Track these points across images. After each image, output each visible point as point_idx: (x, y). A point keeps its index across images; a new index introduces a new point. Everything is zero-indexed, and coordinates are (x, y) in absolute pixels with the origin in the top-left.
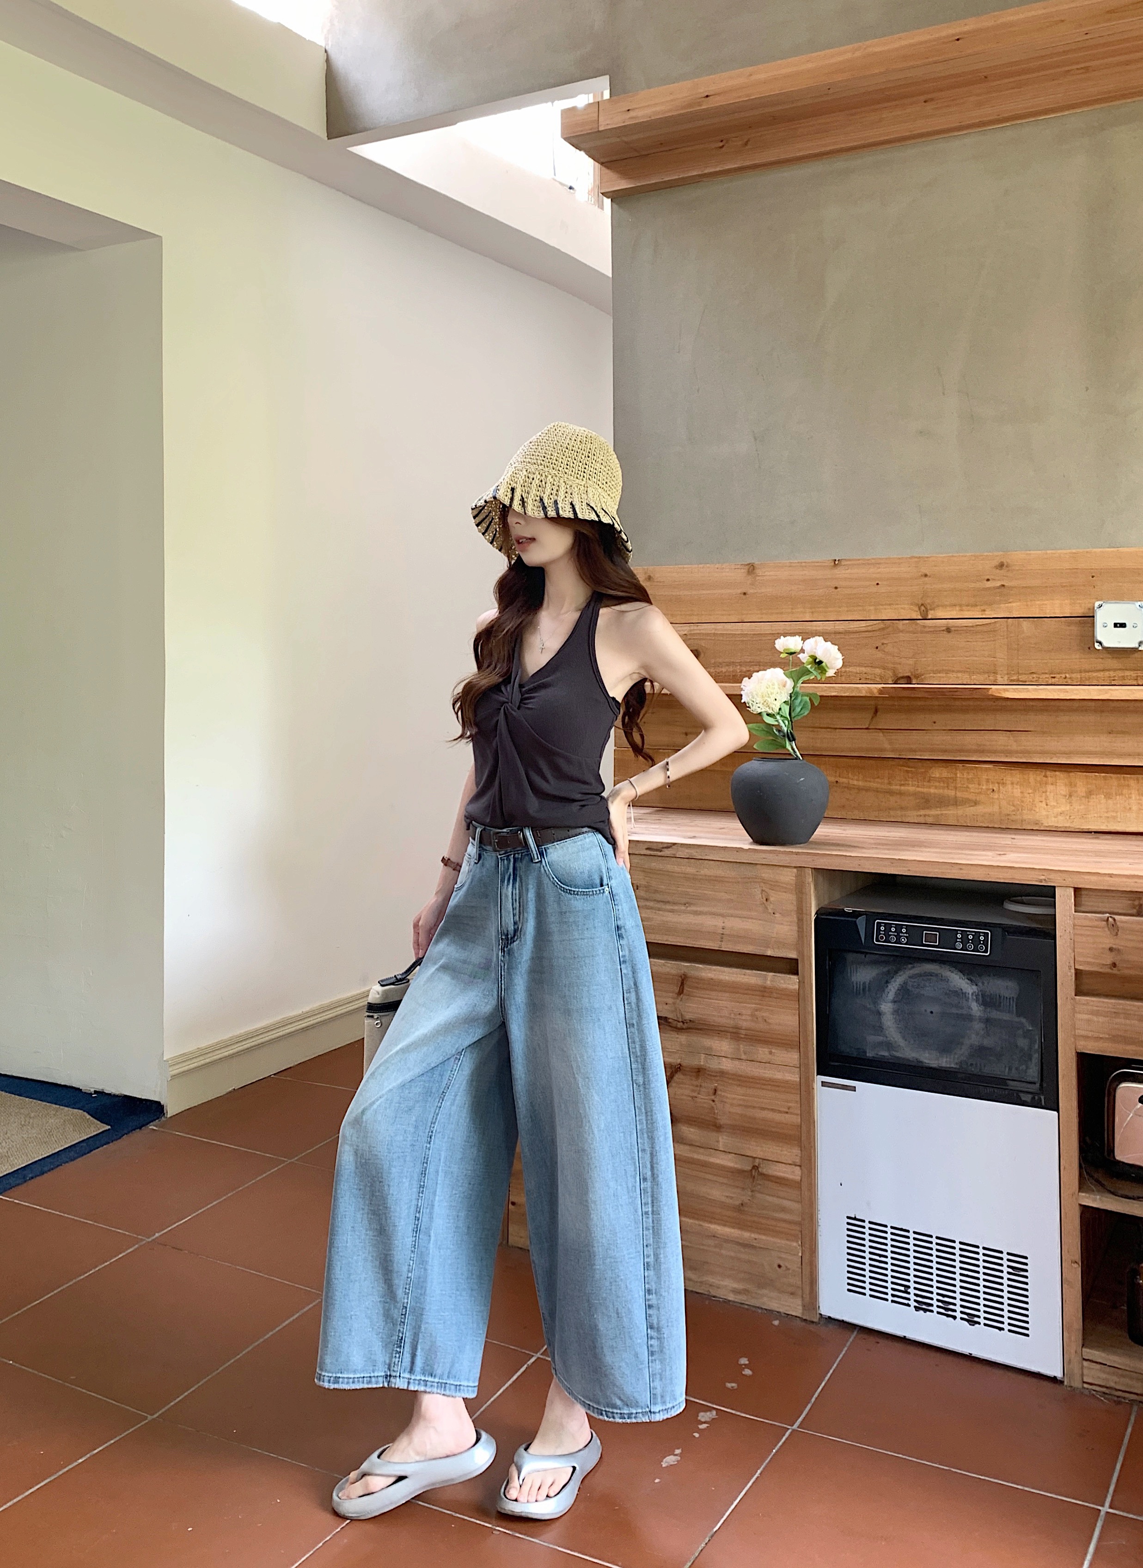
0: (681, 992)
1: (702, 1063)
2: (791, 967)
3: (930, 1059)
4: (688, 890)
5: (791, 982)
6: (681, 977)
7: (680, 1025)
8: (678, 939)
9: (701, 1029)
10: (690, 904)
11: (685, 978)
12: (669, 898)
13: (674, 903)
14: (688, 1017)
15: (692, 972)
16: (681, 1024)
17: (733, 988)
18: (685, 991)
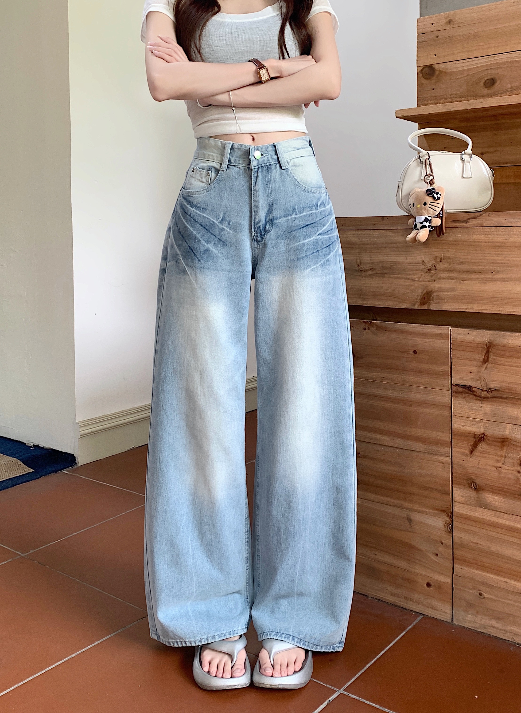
0: (486, 361)
1: (507, 433)
4: (495, 258)
6: (486, 345)
7: (484, 394)
8: (484, 307)
9: (506, 398)
10: (497, 272)
11: (490, 346)
12: (474, 268)
13: (480, 272)
14: (492, 385)
15: (498, 340)
16: (486, 393)
18: (490, 359)
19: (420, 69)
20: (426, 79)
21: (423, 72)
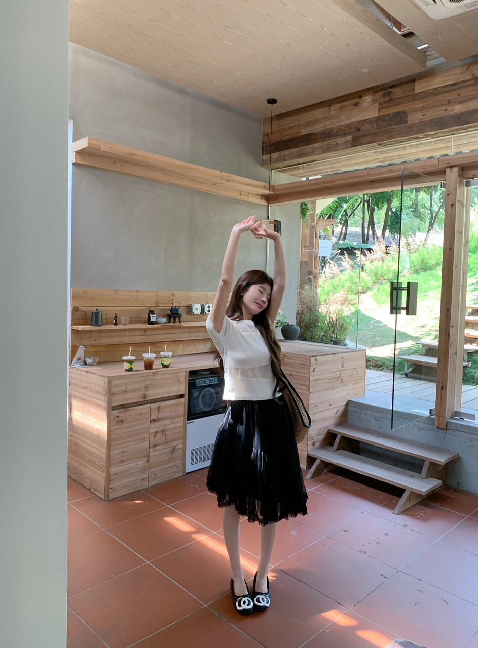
0: (158, 411)
1: (162, 429)
2: (182, 396)
3: (207, 409)
4: (161, 382)
5: (182, 400)
6: (158, 407)
9: (163, 419)
10: (162, 386)
14: (159, 417)
15: (161, 405)
16: (158, 420)
17: (170, 406)
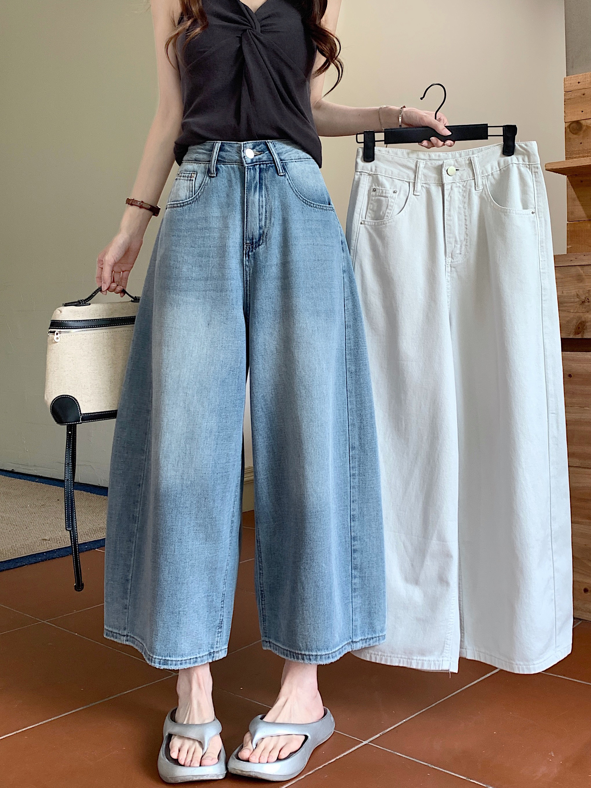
19: (568, 124)
20: (573, 134)
21: (571, 127)
